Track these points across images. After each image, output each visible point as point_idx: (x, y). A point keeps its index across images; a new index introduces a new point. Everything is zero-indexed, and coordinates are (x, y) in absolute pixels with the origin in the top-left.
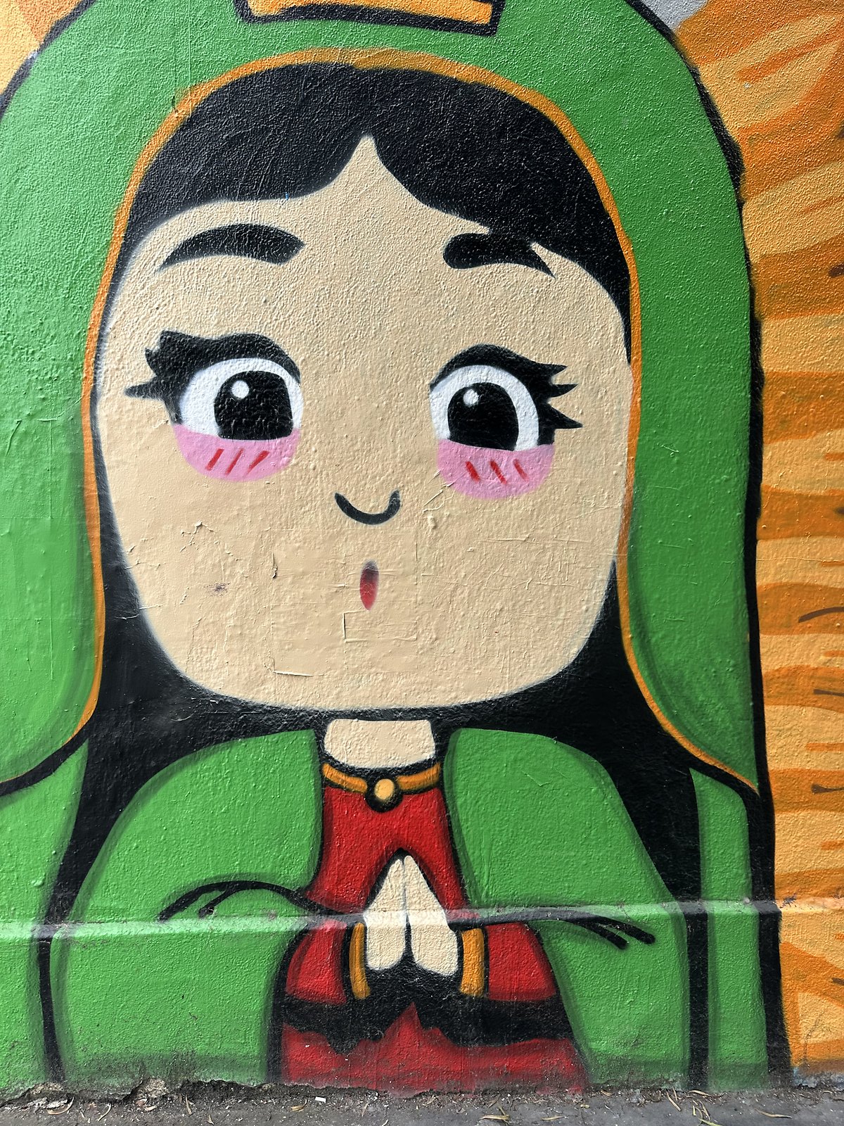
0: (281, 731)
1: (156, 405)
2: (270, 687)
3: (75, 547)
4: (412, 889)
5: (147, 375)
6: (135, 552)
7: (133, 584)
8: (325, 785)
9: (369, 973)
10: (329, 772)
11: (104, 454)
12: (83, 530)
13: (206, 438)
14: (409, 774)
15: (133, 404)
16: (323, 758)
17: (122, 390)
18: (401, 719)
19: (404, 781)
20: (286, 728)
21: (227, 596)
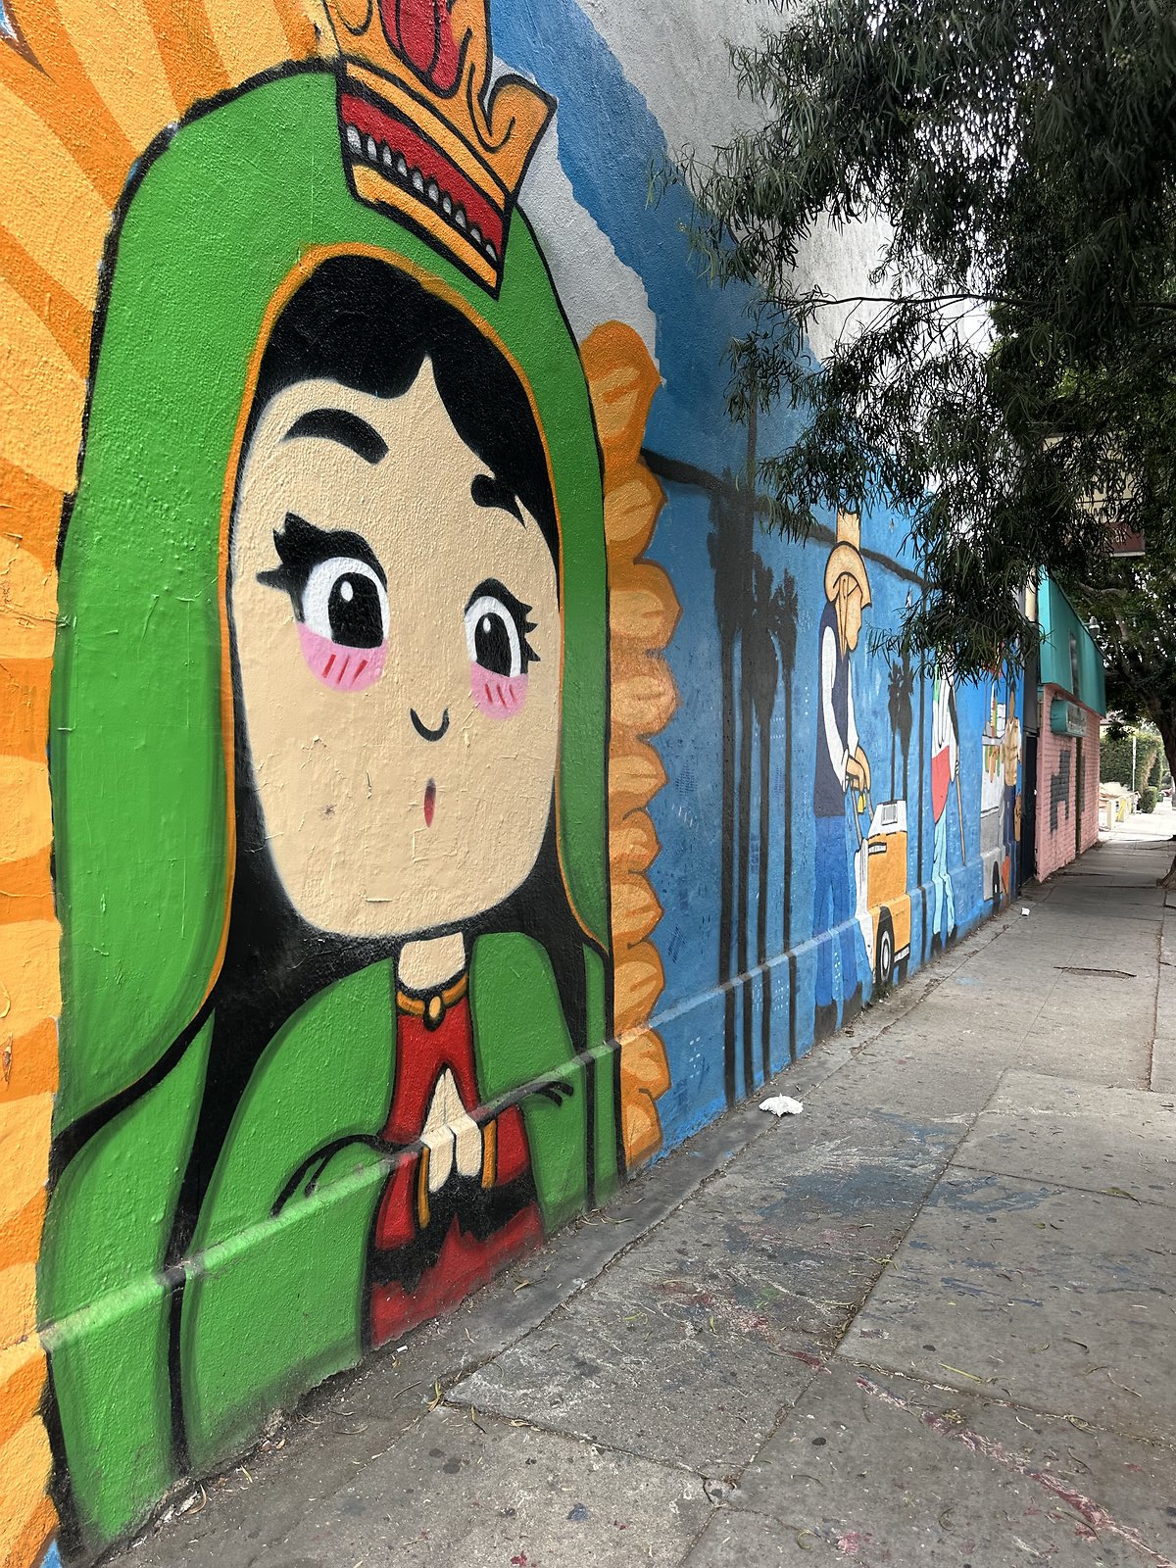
0: (369, 963)
1: (282, 597)
2: (361, 917)
3: (211, 764)
4: (449, 1101)
5: (274, 562)
6: (264, 771)
7: (261, 809)
8: (399, 1012)
9: (430, 1195)
10: (402, 1000)
11: (239, 650)
12: (218, 742)
13: (323, 640)
14: (449, 988)
15: (264, 593)
16: (398, 986)
17: (253, 576)
18: (446, 934)
19: (446, 994)
20: (373, 960)
21: (335, 818)
